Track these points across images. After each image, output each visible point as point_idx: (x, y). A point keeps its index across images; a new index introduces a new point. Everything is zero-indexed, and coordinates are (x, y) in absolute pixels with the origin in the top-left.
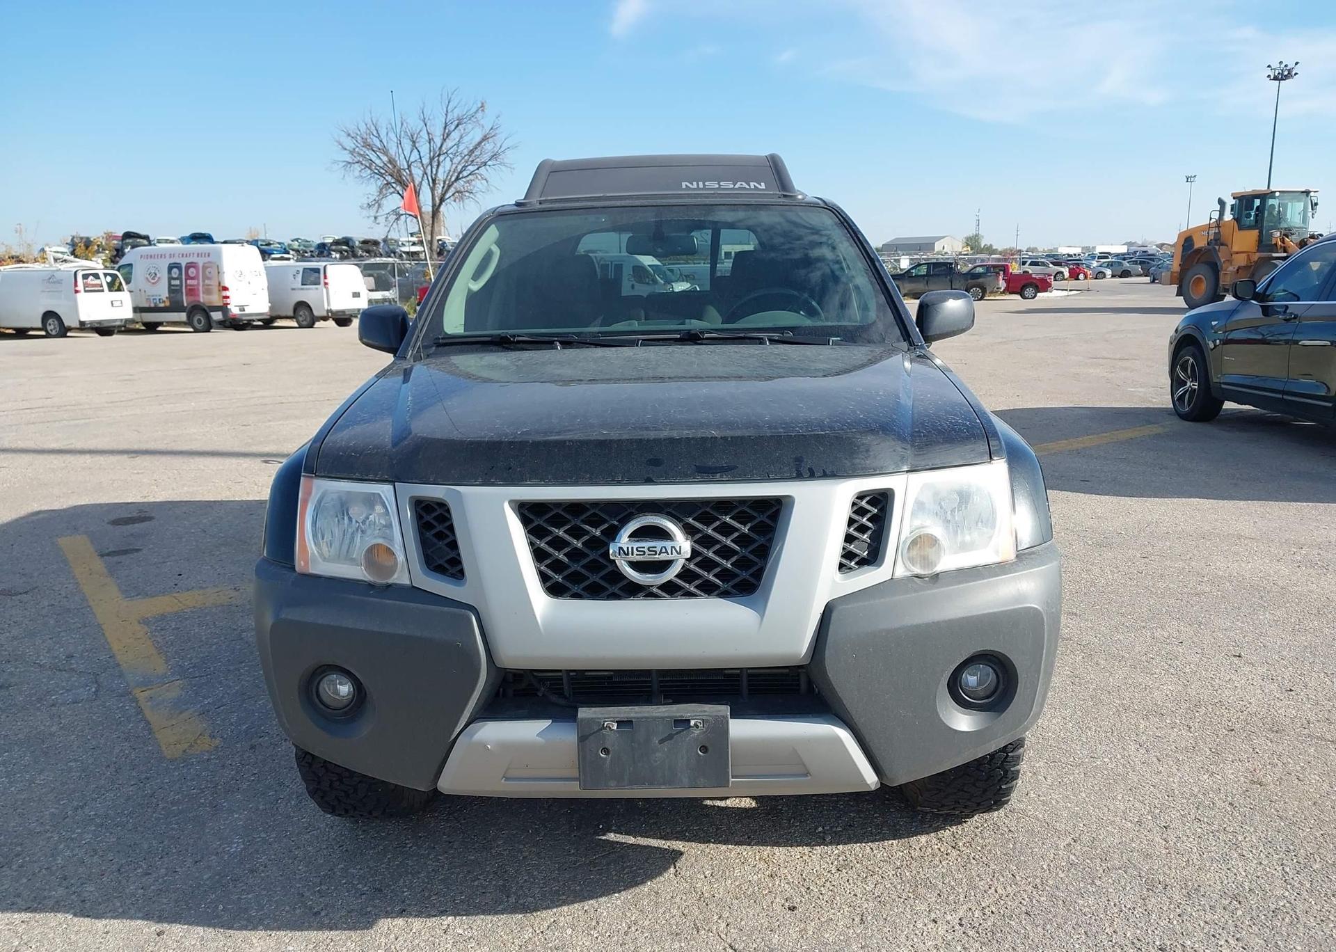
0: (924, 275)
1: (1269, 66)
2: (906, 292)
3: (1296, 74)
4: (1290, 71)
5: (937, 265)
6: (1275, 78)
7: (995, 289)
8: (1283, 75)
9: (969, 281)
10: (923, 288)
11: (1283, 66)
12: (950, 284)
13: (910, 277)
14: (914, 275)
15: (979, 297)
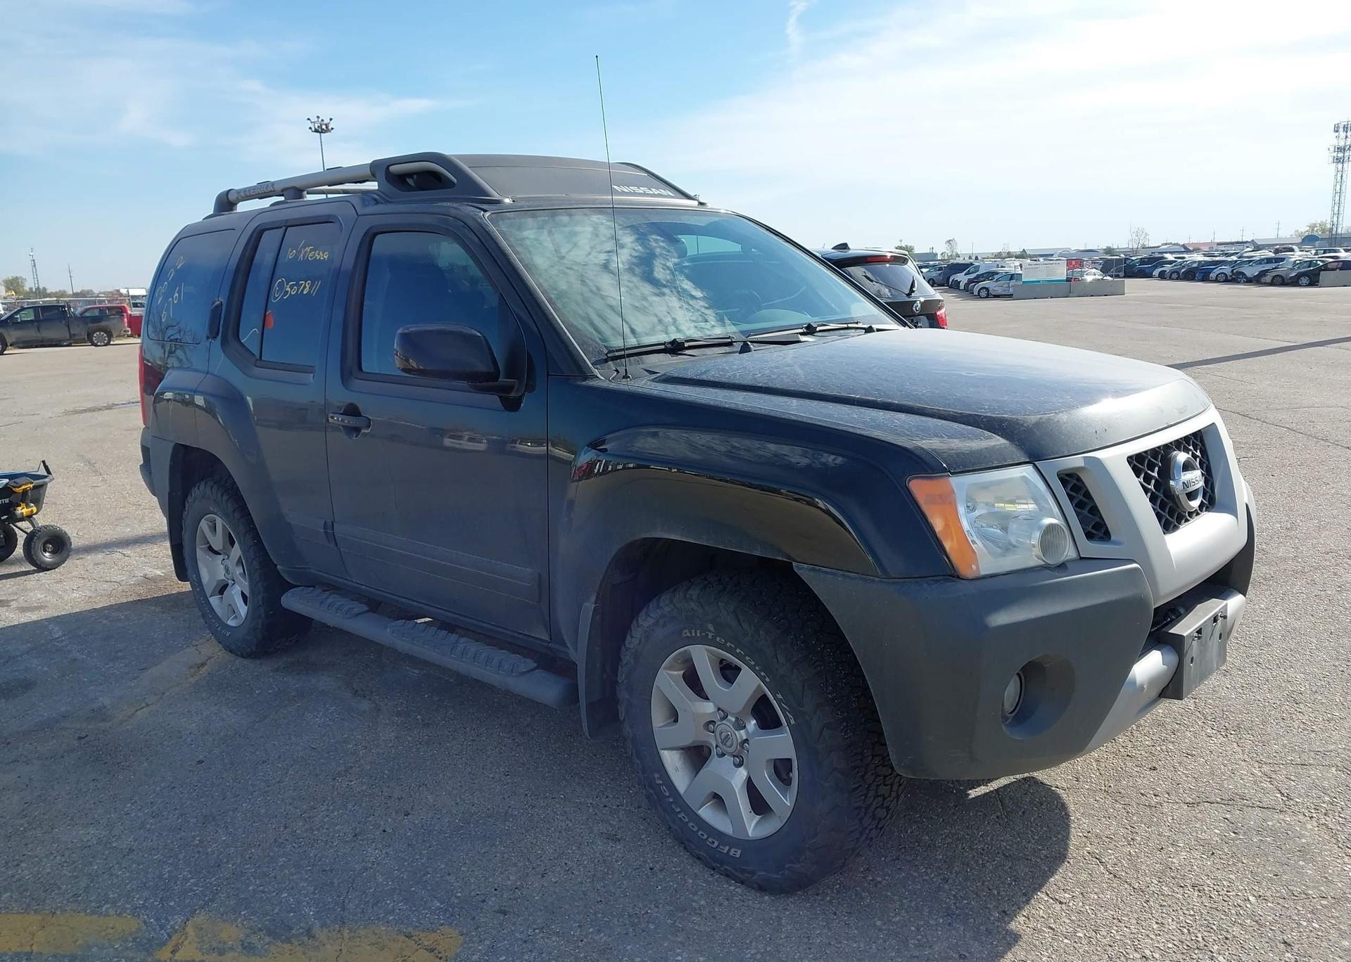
0: (31, 321)
1: (309, 119)
2: (14, 340)
3: (332, 129)
4: (327, 125)
5: (45, 308)
6: (316, 131)
7: (122, 332)
8: (322, 129)
9: (90, 325)
10: (35, 335)
11: (320, 120)
12: (67, 329)
13: (13, 323)
14: (19, 321)
15: (106, 342)
